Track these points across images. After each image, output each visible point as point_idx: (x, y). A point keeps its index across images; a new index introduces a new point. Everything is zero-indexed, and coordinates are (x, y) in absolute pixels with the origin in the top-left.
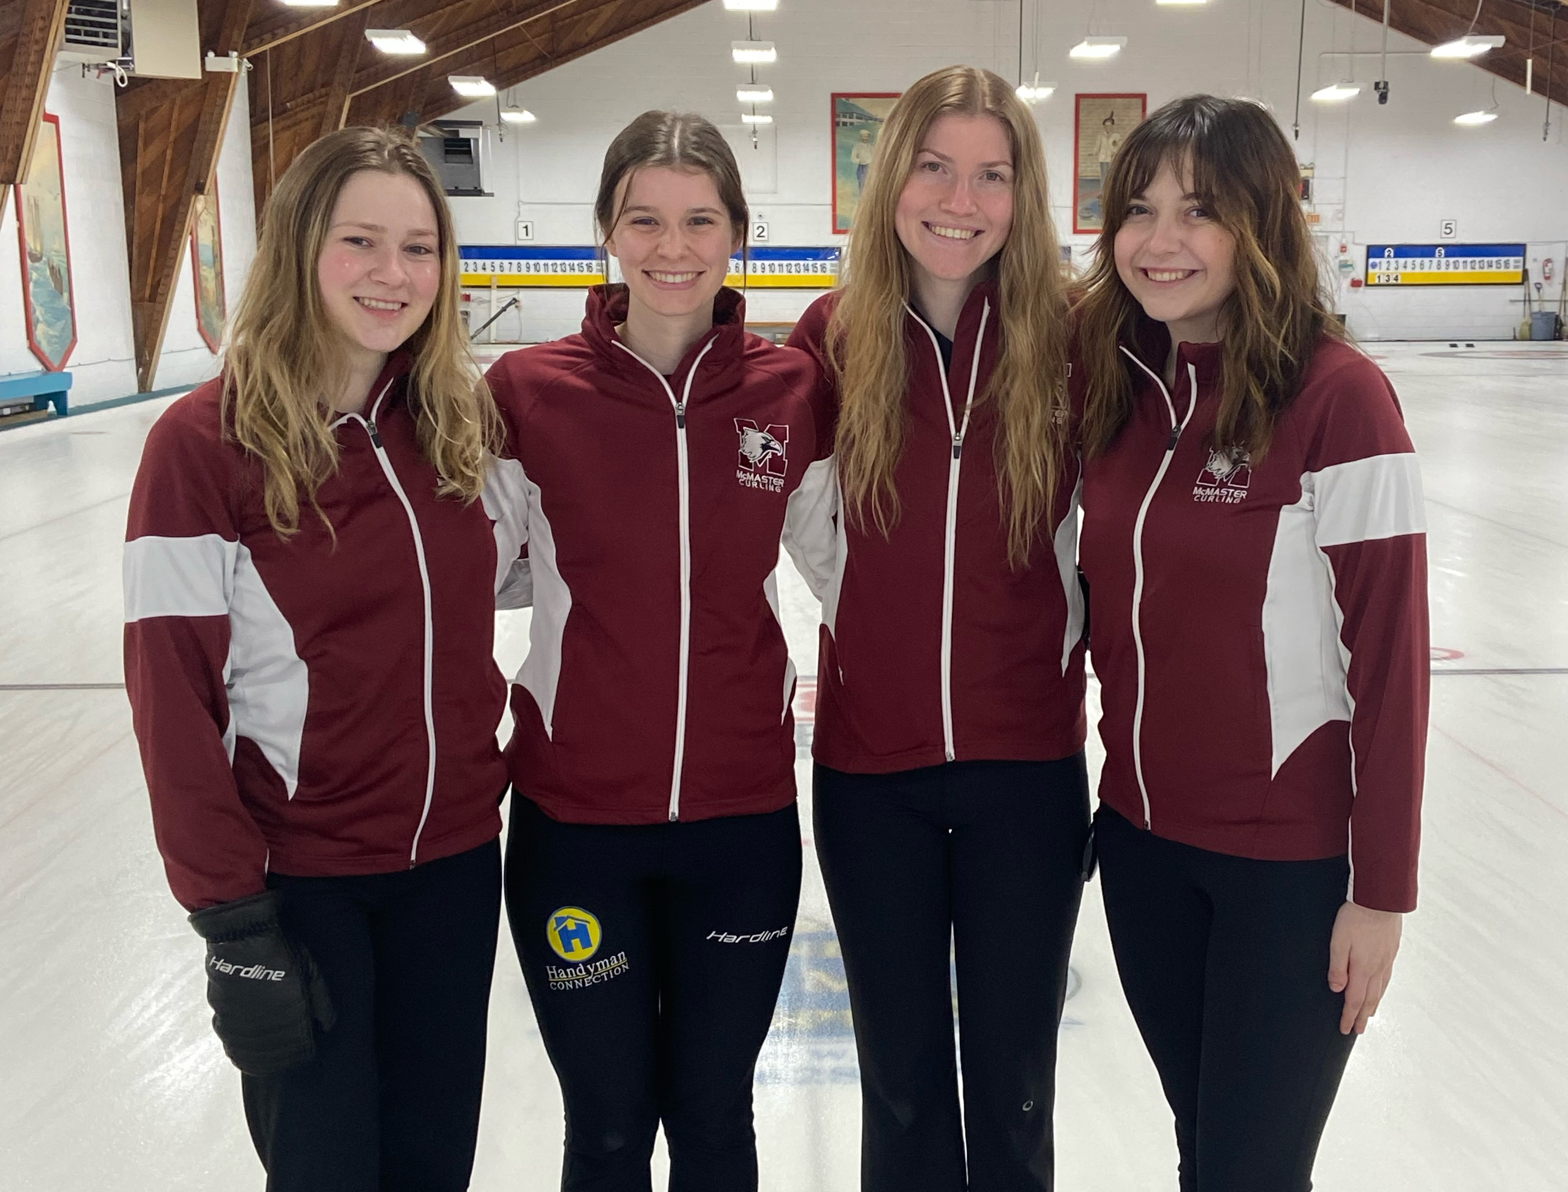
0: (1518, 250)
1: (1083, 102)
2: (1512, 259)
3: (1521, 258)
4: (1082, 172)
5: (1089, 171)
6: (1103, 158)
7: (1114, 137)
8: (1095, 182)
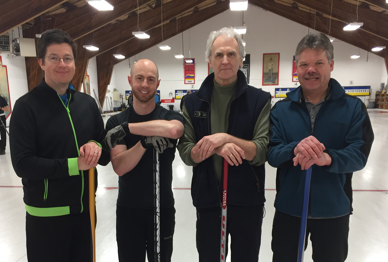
0: (368, 87)
1: (265, 55)
2: (367, 90)
3: (369, 89)
4: (265, 71)
5: (266, 71)
6: (269, 68)
7: (272, 63)
8: (267, 74)
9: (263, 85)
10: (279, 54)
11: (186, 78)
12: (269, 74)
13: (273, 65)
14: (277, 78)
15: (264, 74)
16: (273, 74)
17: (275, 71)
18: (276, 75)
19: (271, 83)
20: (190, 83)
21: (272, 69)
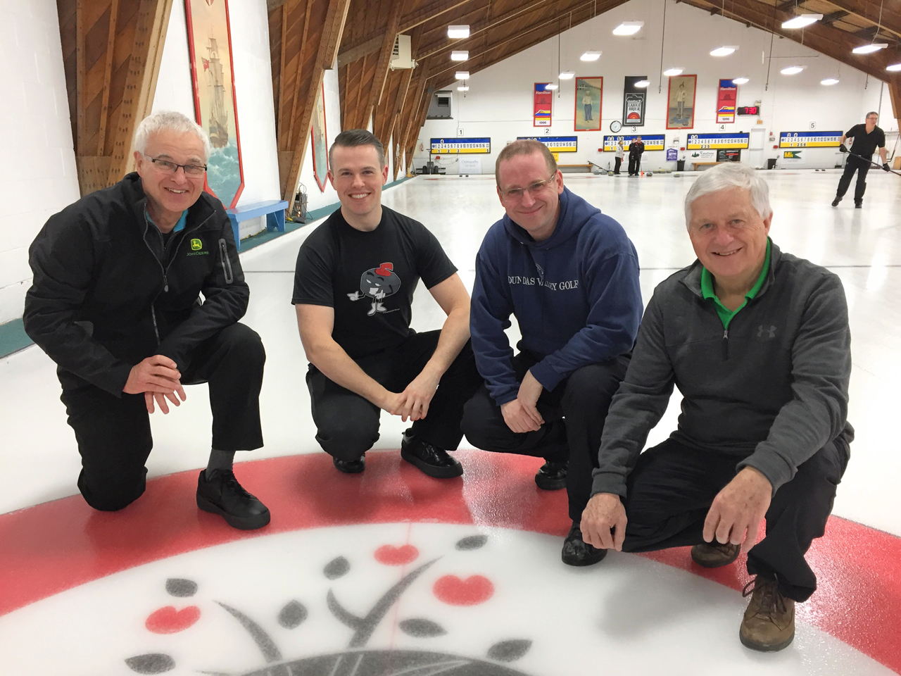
1: (672, 80)
4: (671, 106)
5: (674, 105)
6: (679, 100)
7: (684, 91)
8: (676, 109)
9: (667, 128)
10: (695, 76)
11: (536, 116)
12: (678, 109)
13: (686, 94)
14: (691, 118)
15: (669, 109)
16: (685, 110)
17: (688, 105)
18: (690, 112)
19: (681, 125)
20: (542, 124)
21: (684, 102)
